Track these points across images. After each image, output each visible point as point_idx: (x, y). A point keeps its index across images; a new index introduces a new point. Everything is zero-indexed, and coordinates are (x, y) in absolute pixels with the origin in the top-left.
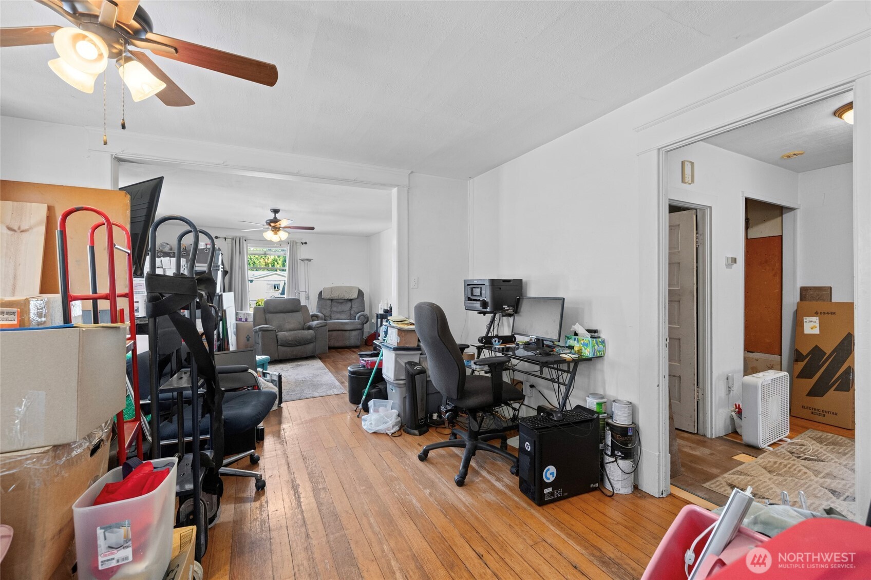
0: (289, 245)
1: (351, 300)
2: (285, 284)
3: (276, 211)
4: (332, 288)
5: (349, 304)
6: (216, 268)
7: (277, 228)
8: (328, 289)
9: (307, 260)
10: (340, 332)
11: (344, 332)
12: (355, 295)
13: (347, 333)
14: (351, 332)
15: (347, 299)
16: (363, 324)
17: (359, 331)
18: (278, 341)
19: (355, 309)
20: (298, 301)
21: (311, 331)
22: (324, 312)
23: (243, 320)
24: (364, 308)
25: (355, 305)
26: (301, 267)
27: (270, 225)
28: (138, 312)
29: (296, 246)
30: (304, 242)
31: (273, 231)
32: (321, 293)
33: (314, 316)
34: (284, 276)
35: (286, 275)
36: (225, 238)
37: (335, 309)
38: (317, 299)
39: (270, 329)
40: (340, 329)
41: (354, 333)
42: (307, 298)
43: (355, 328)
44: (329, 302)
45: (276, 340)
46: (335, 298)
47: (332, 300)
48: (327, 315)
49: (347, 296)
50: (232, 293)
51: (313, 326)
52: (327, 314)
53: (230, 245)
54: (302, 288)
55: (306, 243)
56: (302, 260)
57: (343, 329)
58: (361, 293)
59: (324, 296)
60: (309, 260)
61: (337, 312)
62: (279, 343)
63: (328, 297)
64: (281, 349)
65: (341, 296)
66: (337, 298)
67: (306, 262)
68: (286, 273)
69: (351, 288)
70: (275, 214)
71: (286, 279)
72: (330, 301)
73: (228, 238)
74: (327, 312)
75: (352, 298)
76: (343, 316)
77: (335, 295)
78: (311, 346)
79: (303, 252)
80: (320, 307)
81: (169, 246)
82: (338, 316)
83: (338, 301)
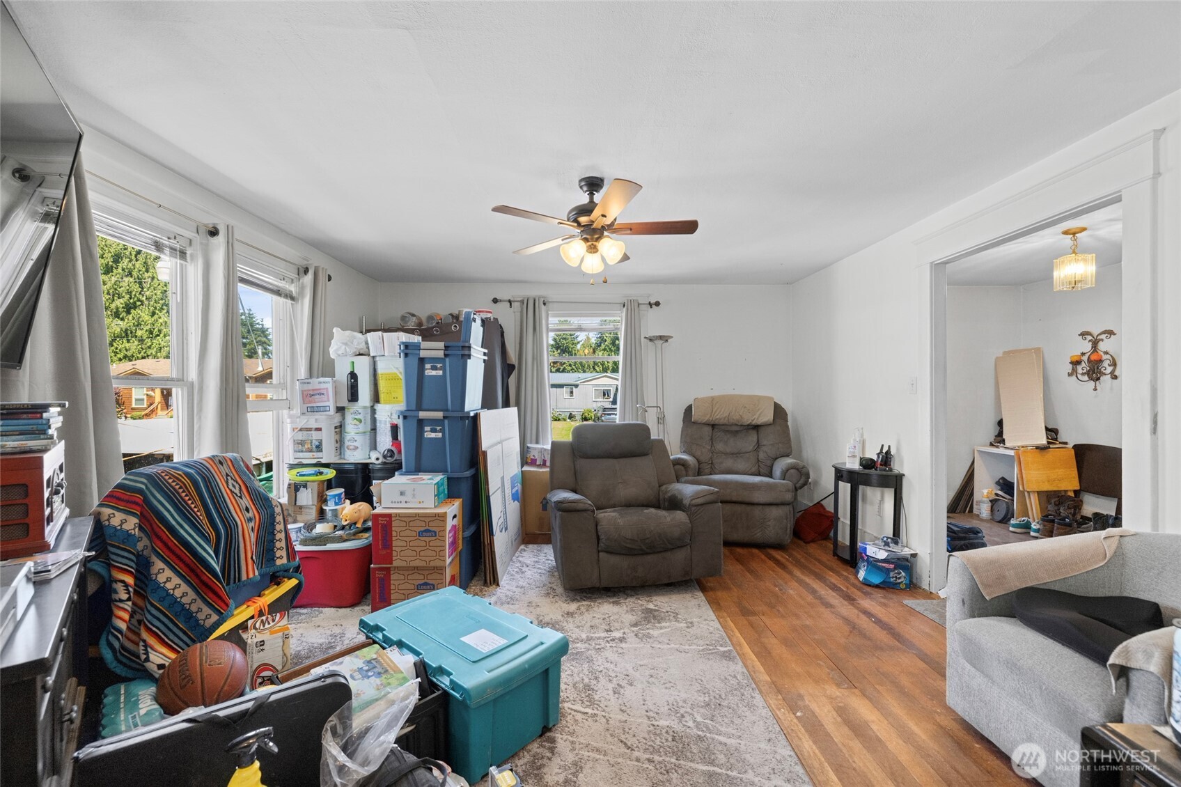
0: (625, 309)
1: (756, 427)
2: (617, 389)
3: (593, 184)
4: (713, 399)
5: (753, 437)
6: (462, 352)
7: (595, 231)
8: (703, 400)
9: (661, 337)
10: (739, 508)
11: (749, 508)
12: (768, 416)
13: (757, 511)
14: (767, 509)
15: (748, 425)
16: (796, 489)
17: (786, 508)
18: (598, 539)
19: (767, 450)
20: (645, 430)
21: (680, 516)
22: (698, 453)
23: (538, 463)
24: (791, 447)
25: (769, 441)
26: (649, 354)
27: (579, 224)
28: (321, 451)
29: (639, 310)
30: (653, 301)
31: (586, 240)
32: (689, 410)
33: (678, 464)
34: (617, 380)
35: (620, 378)
36: (510, 302)
37: (720, 446)
38: (682, 423)
39: (581, 506)
40: (740, 499)
41: (775, 512)
42: (661, 420)
43: (778, 501)
44: (708, 430)
45: (594, 537)
46: (722, 422)
47: (713, 426)
48: (702, 459)
49: (749, 419)
50: (513, 411)
51: (686, 502)
52: (705, 457)
53: (518, 315)
54: (650, 400)
55: (657, 304)
56: (651, 340)
57: (747, 500)
58: (779, 412)
59: (696, 415)
60: (664, 339)
61: (726, 454)
62: (601, 544)
63: (705, 419)
64: (608, 560)
65: (735, 417)
66: (726, 422)
67: (659, 342)
68: (619, 375)
69: (756, 400)
70: (591, 194)
71: (619, 383)
72: (710, 429)
73: (514, 301)
74: (704, 454)
75: (759, 423)
76: (741, 465)
77: (720, 415)
78: (680, 556)
79: (653, 323)
80: (688, 442)
81: (414, 318)
82: (729, 463)
83: (729, 428)
